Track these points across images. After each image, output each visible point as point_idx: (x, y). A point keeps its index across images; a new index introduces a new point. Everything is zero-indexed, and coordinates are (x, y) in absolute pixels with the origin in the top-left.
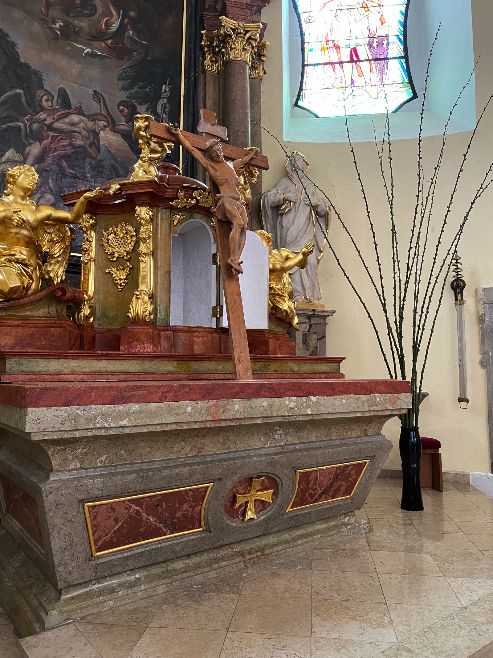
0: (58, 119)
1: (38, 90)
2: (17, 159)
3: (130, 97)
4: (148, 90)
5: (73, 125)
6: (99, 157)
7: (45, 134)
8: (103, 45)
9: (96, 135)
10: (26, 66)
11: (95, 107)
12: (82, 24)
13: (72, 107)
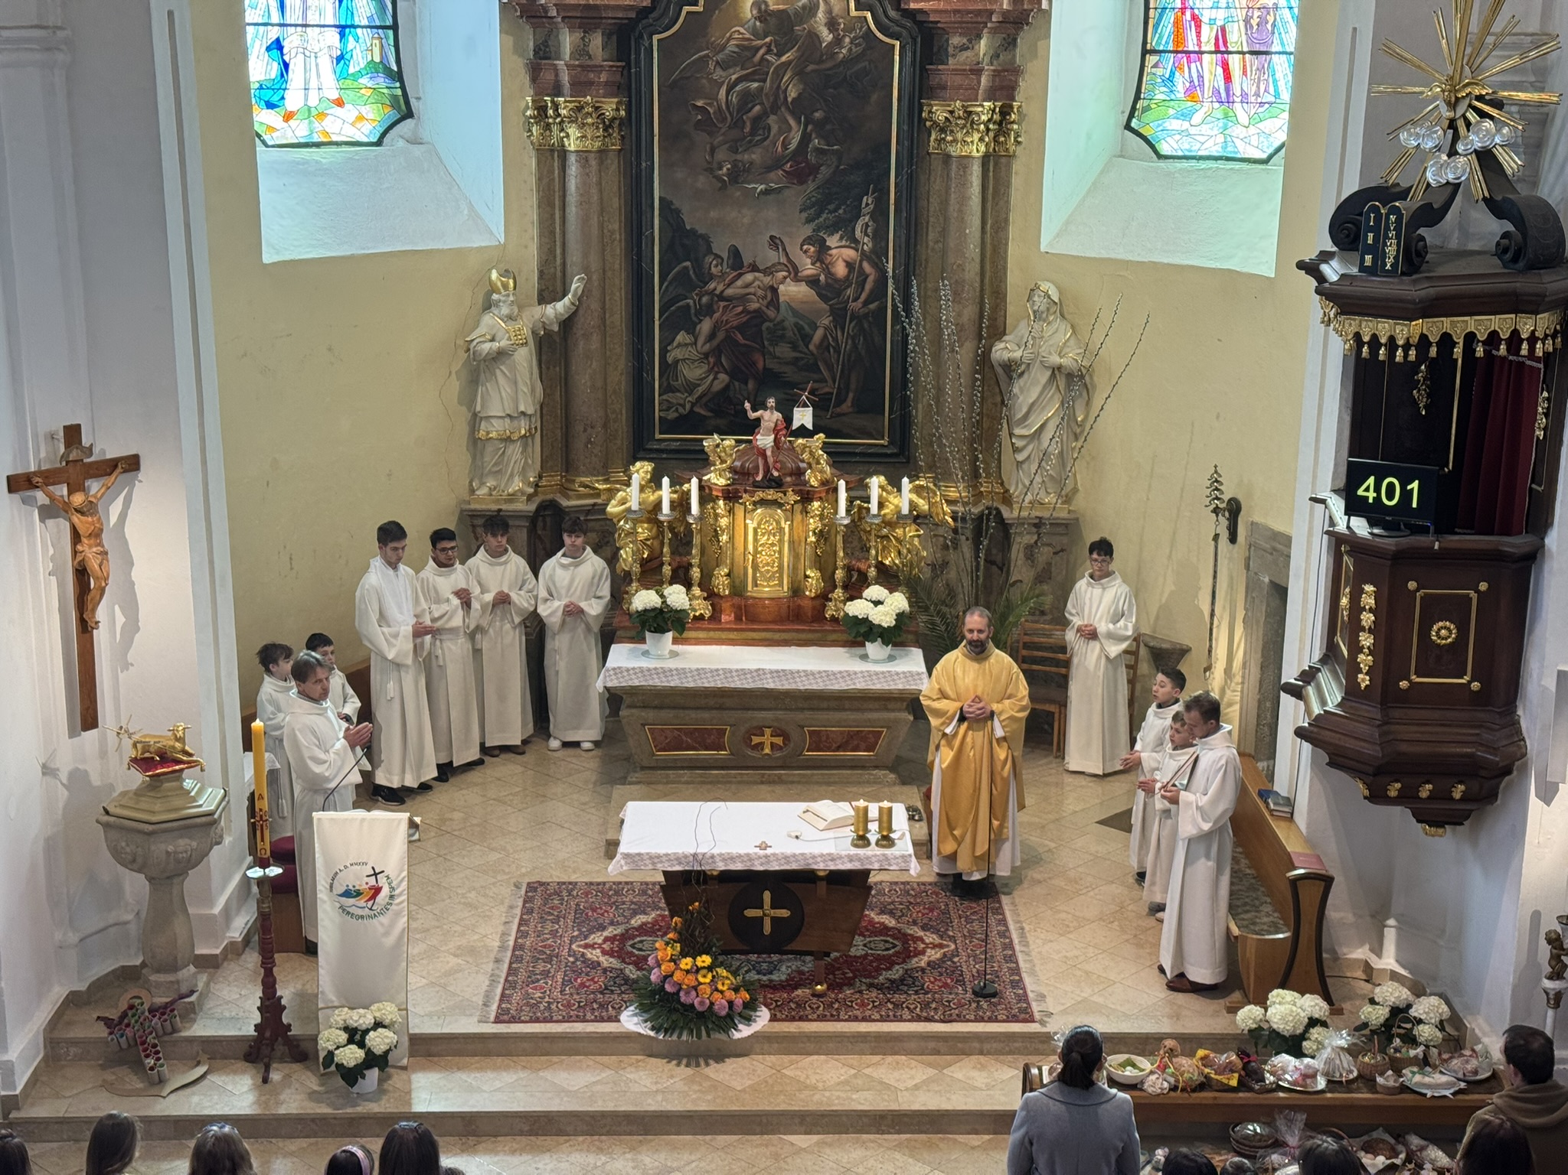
0: (729, 285)
1: (705, 256)
2: (688, 341)
3: (816, 230)
4: (841, 211)
5: (748, 286)
6: (778, 319)
7: (715, 307)
8: (780, 172)
9: (774, 290)
10: (693, 232)
11: (773, 256)
12: (754, 156)
13: (745, 264)
